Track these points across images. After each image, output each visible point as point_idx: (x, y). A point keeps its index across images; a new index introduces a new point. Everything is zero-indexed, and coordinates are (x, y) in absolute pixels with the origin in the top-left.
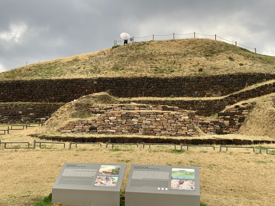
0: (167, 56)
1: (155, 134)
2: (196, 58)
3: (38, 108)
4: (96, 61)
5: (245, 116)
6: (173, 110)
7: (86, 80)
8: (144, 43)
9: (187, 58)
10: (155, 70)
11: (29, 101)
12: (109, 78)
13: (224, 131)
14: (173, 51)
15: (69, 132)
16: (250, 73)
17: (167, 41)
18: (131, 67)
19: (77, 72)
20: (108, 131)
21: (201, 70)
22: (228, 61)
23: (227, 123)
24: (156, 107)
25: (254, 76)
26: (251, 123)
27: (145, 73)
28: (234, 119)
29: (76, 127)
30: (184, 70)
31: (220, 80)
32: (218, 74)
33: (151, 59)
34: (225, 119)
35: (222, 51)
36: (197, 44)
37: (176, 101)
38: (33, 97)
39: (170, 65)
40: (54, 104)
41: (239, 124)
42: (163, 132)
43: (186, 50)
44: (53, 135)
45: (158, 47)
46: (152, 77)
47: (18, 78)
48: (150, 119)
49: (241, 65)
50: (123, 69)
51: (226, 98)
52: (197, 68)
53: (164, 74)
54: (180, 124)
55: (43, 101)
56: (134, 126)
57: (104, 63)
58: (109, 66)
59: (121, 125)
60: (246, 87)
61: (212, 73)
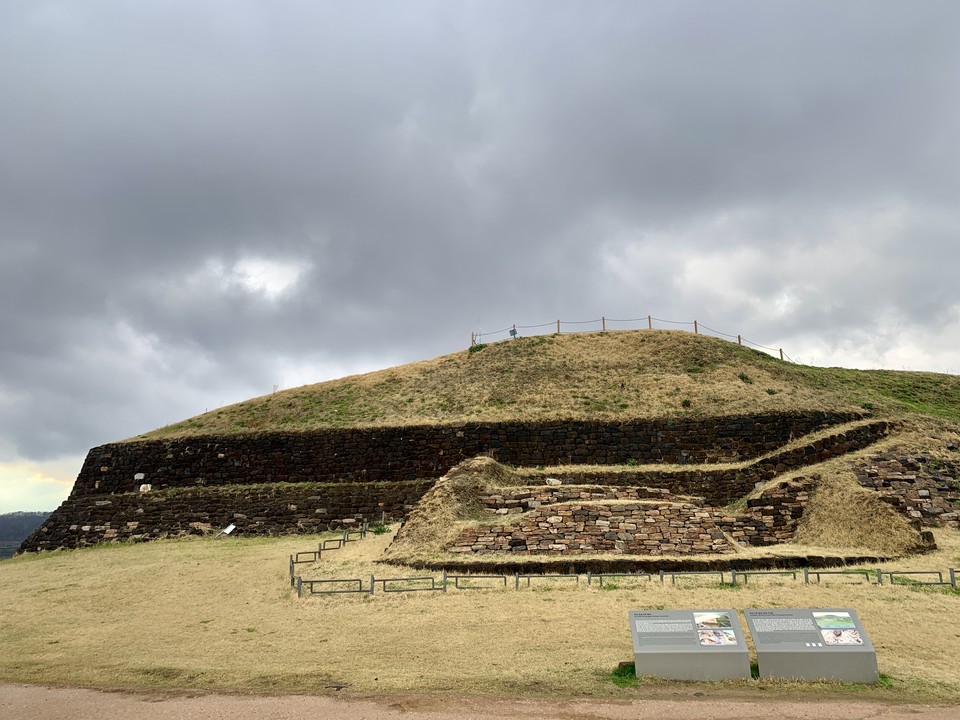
0: (600, 370)
1: (649, 552)
2: (668, 377)
3: (332, 495)
4: (443, 382)
5: (803, 504)
6: (658, 496)
7: (438, 429)
8: (542, 340)
9: (650, 377)
10: (586, 404)
11: (306, 480)
12: (489, 424)
13: (766, 539)
14: (613, 359)
15: (466, 553)
16: (795, 412)
17: (591, 336)
18: (531, 396)
19: (408, 408)
20: (550, 546)
21: (686, 404)
22: (739, 382)
23: (768, 520)
24: (624, 490)
25: (804, 416)
26: (821, 520)
27: (566, 411)
28: (783, 512)
29: (479, 539)
30: (650, 402)
31: (733, 427)
32: (727, 413)
33: (567, 377)
34: (766, 513)
35: (721, 361)
36: (659, 343)
37: (647, 473)
38: (316, 470)
39: (614, 392)
40: (369, 486)
41: (793, 522)
42: (664, 547)
43: (640, 355)
44: (440, 560)
45: (575, 349)
46: (583, 420)
47: (271, 427)
48: (633, 521)
49: (771, 392)
50: (515, 402)
51: (755, 466)
52: (678, 399)
53: (608, 413)
54: (694, 528)
55: (340, 479)
56: (603, 535)
57: (464, 387)
58: (481, 396)
59: (574, 534)
60: (790, 441)
61: (712, 410)
